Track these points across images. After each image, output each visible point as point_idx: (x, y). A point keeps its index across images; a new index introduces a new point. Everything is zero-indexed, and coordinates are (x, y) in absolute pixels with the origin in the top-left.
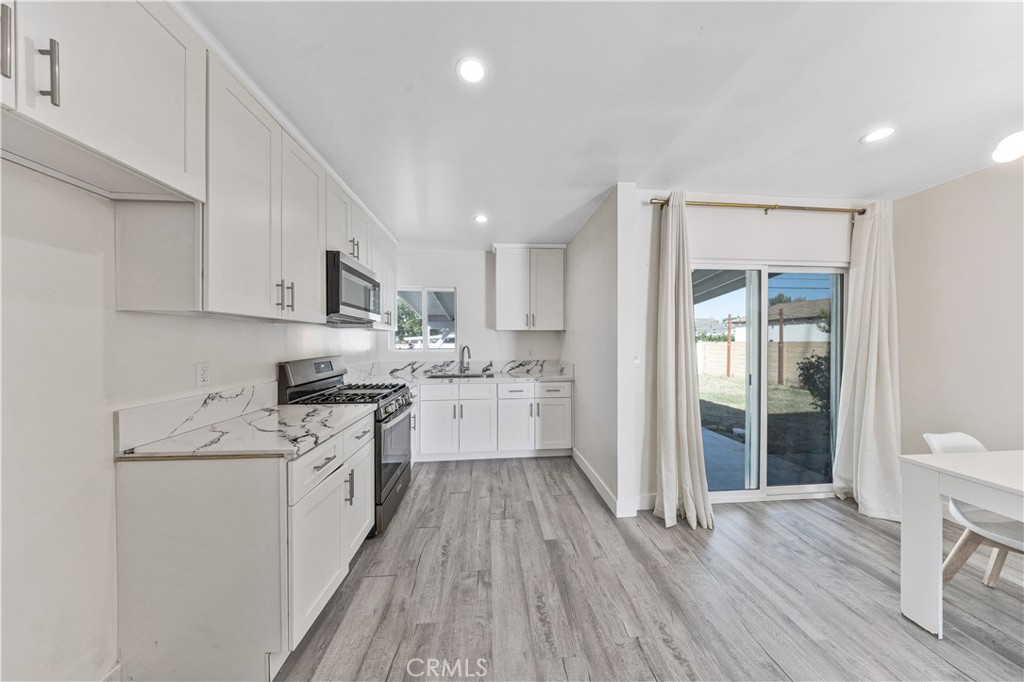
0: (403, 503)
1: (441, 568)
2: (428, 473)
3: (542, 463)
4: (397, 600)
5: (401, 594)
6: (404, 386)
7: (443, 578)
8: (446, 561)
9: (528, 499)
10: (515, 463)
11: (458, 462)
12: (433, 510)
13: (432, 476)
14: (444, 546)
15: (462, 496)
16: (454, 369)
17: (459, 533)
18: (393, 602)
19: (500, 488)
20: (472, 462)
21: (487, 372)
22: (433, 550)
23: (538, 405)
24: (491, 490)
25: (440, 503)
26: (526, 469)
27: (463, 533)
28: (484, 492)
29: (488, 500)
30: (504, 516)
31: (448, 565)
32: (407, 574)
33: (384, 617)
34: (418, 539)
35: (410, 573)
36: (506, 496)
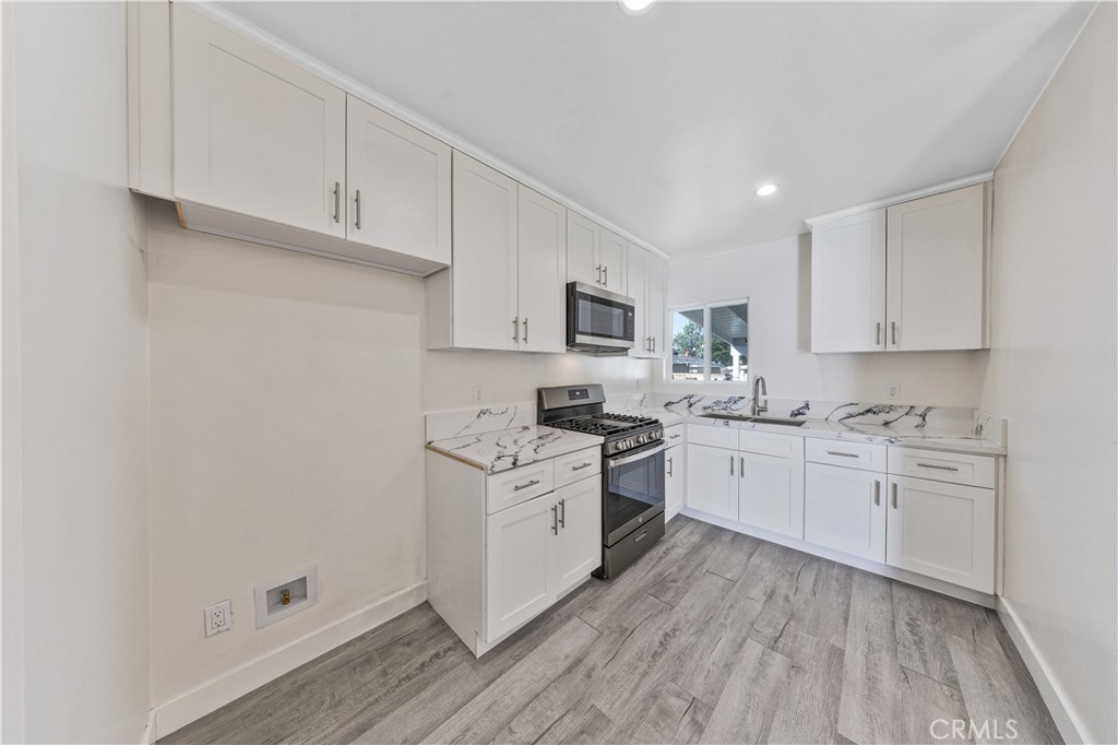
0: (647, 556)
1: (650, 659)
2: (692, 533)
3: (897, 592)
4: (590, 661)
5: (595, 658)
6: (656, 421)
7: (646, 674)
8: (661, 654)
9: (835, 641)
10: (835, 572)
11: (737, 534)
12: (675, 581)
13: (695, 539)
14: (667, 634)
15: (721, 582)
16: (744, 409)
17: (693, 629)
18: (585, 660)
19: (787, 599)
20: (758, 542)
21: (796, 419)
22: (653, 630)
23: (895, 486)
24: (771, 595)
25: (688, 578)
26: (854, 590)
27: (700, 632)
28: (757, 592)
29: (759, 606)
30: (773, 644)
31: (660, 661)
32: (612, 639)
33: (569, 670)
34: (643, 607)
35: (616, 641)
36: (792, 616)
